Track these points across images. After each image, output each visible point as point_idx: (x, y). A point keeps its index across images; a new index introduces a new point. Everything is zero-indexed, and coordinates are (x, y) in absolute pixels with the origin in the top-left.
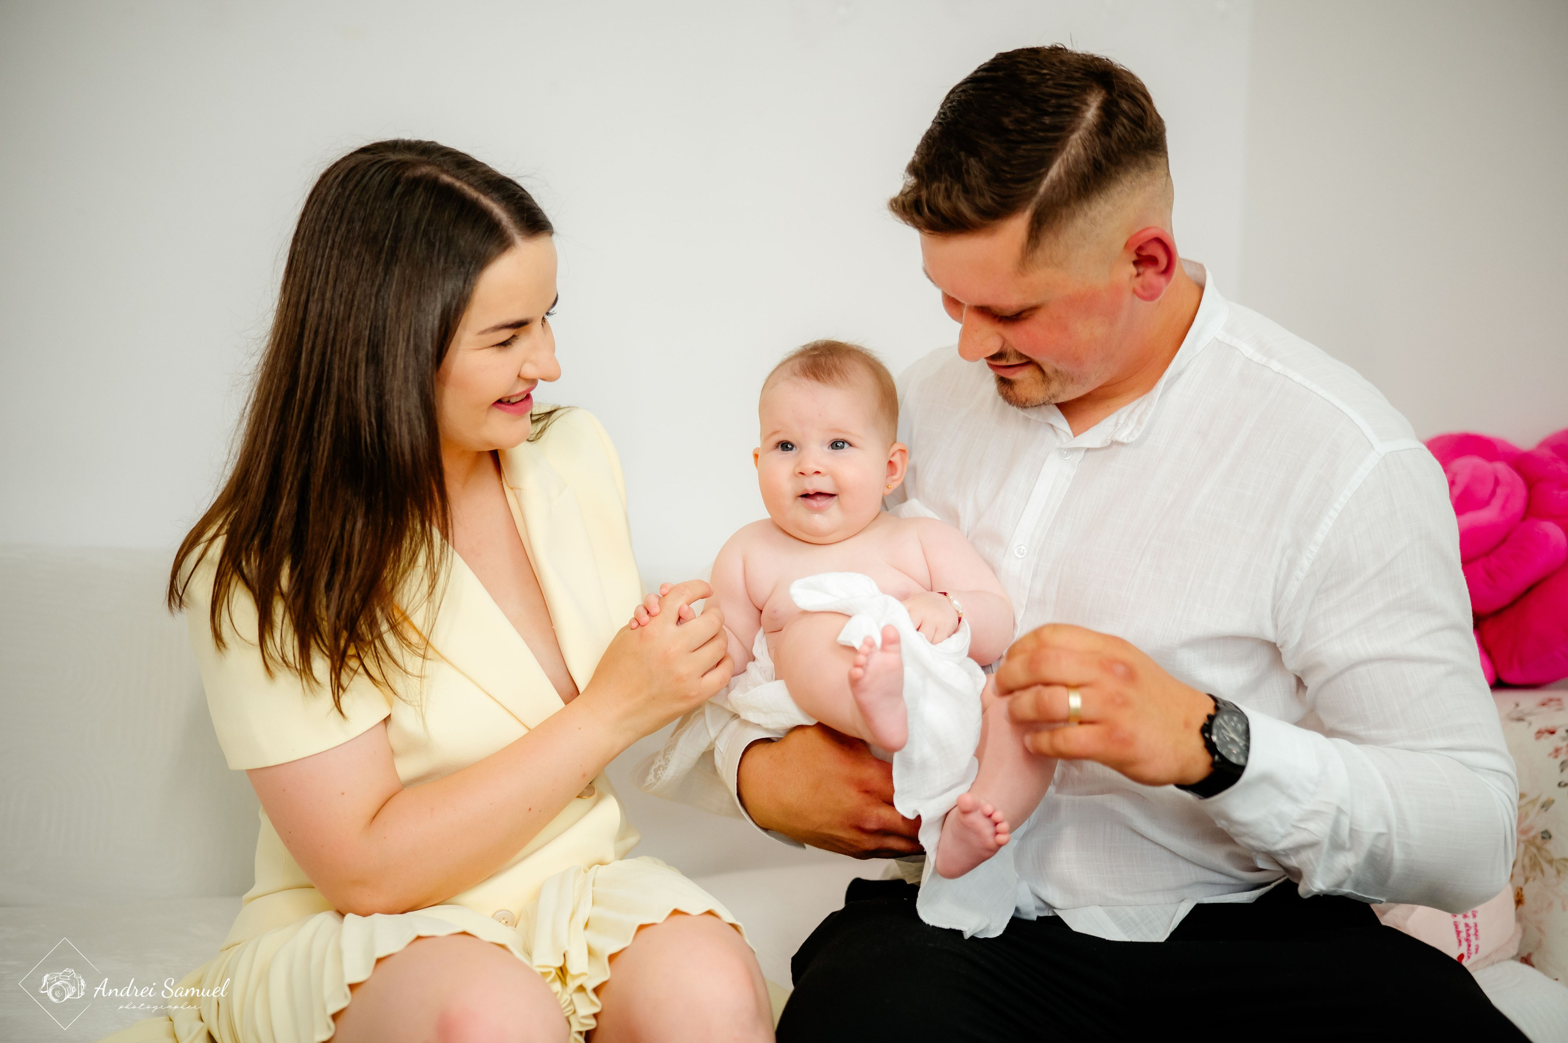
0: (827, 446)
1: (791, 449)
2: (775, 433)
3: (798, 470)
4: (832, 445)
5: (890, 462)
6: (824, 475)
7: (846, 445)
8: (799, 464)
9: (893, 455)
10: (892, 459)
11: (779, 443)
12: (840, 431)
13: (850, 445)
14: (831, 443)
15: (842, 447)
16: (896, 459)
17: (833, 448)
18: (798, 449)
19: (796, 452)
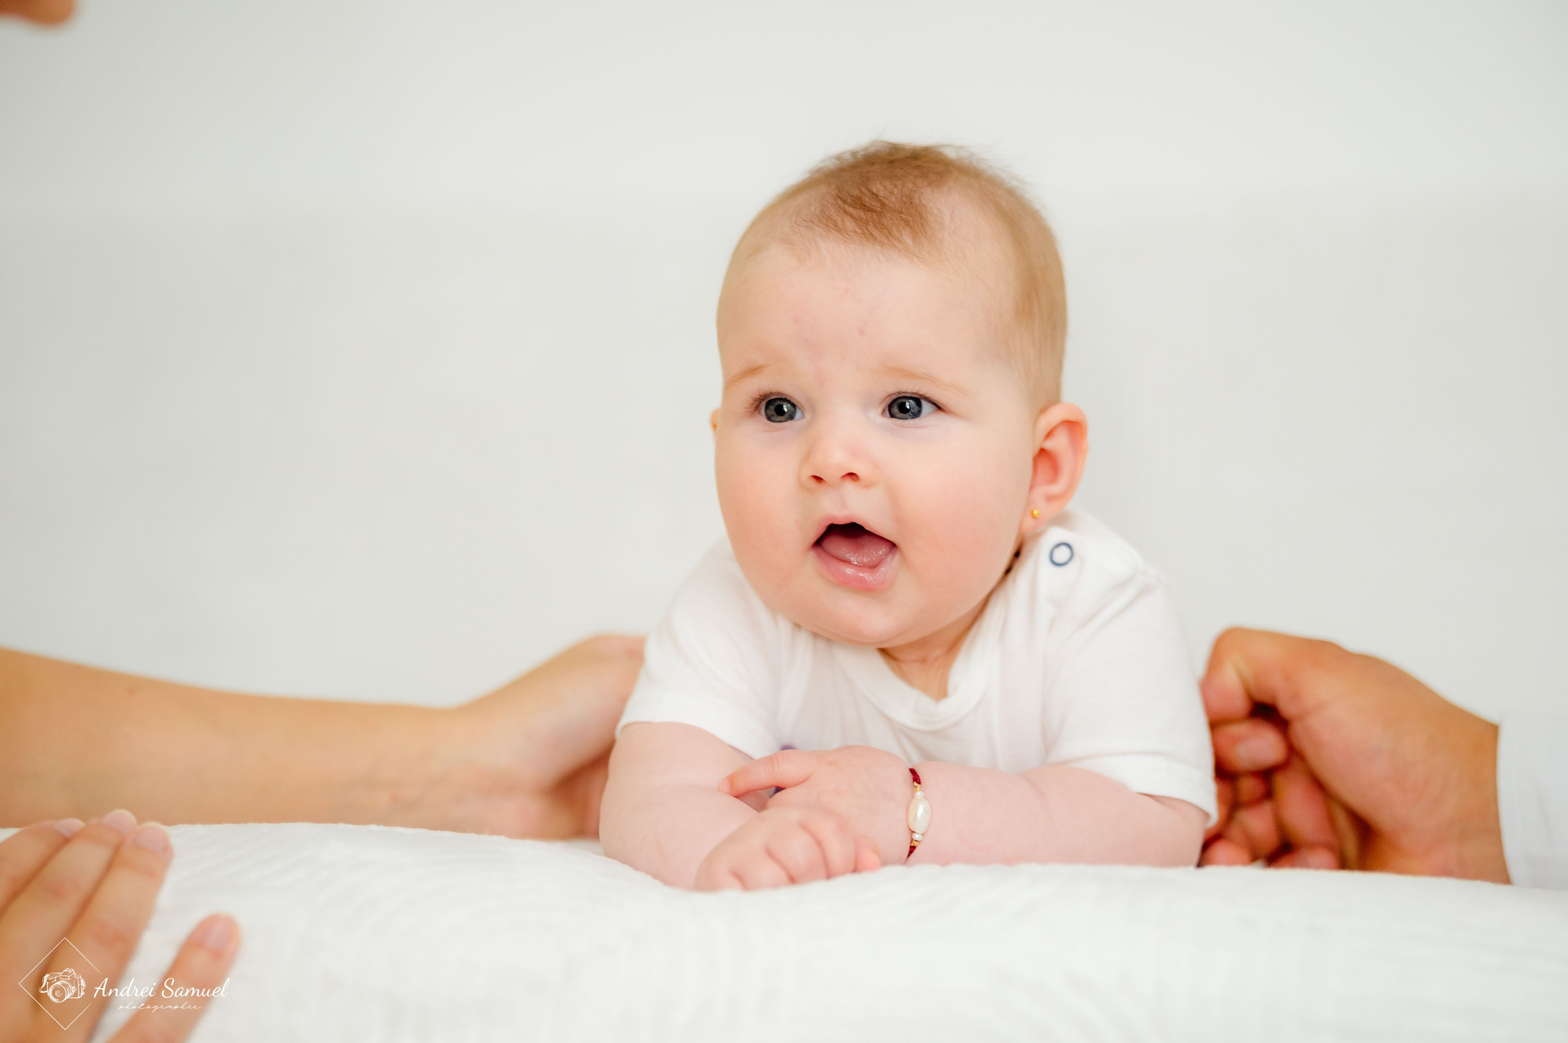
0: (880, 409)
1: (791, 417)
2: (753, 371)
3: (808, 472)
4: (890, 406)
5: (1043, 453)
6: (868, 486)
7: (926, 407)
8: (807, 456)
9: (1049, 434)
10: (1049, 445)
11: (762, 398)
12: (909, 374)
13: (938, 407)
14: (889, 401)
15: (917, 414)
16: (1059, 443)
17: (892, 416)
18: (808, 416)
19: (804, 422)
